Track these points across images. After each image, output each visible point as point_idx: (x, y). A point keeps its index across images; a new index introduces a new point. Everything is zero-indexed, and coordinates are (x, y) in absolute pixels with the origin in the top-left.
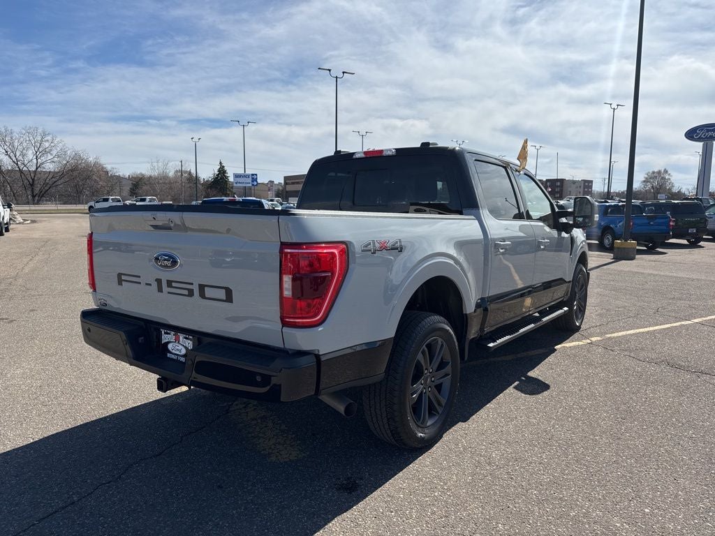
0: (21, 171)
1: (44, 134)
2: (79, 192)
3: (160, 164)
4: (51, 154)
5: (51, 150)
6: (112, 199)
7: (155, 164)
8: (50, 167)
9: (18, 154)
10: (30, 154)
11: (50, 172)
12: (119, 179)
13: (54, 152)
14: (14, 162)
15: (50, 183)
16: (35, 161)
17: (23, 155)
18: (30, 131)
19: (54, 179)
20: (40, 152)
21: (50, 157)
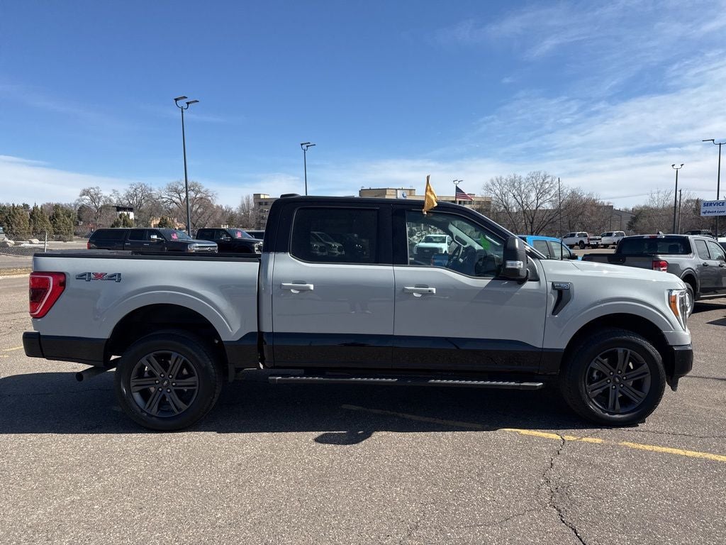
0: (524, 212)
1: (546, 177)
2: (572, 228)
3: (661, 195)
4: (550, 195)
5: (550, 190)
6: (578, 234)
7: (655, 195)
8: (548, 206)
9: (524, 196)
10: (533, 196)
11: (547, 210)
12: (619, 213)
13: (553, 192)
14: (519, 204)
15: (547, 220)
16: (536, 201)
17: (527, 197)
18: (534, 177)
19: (551, 217)
20: (542, 192)
21: (549, 197)
